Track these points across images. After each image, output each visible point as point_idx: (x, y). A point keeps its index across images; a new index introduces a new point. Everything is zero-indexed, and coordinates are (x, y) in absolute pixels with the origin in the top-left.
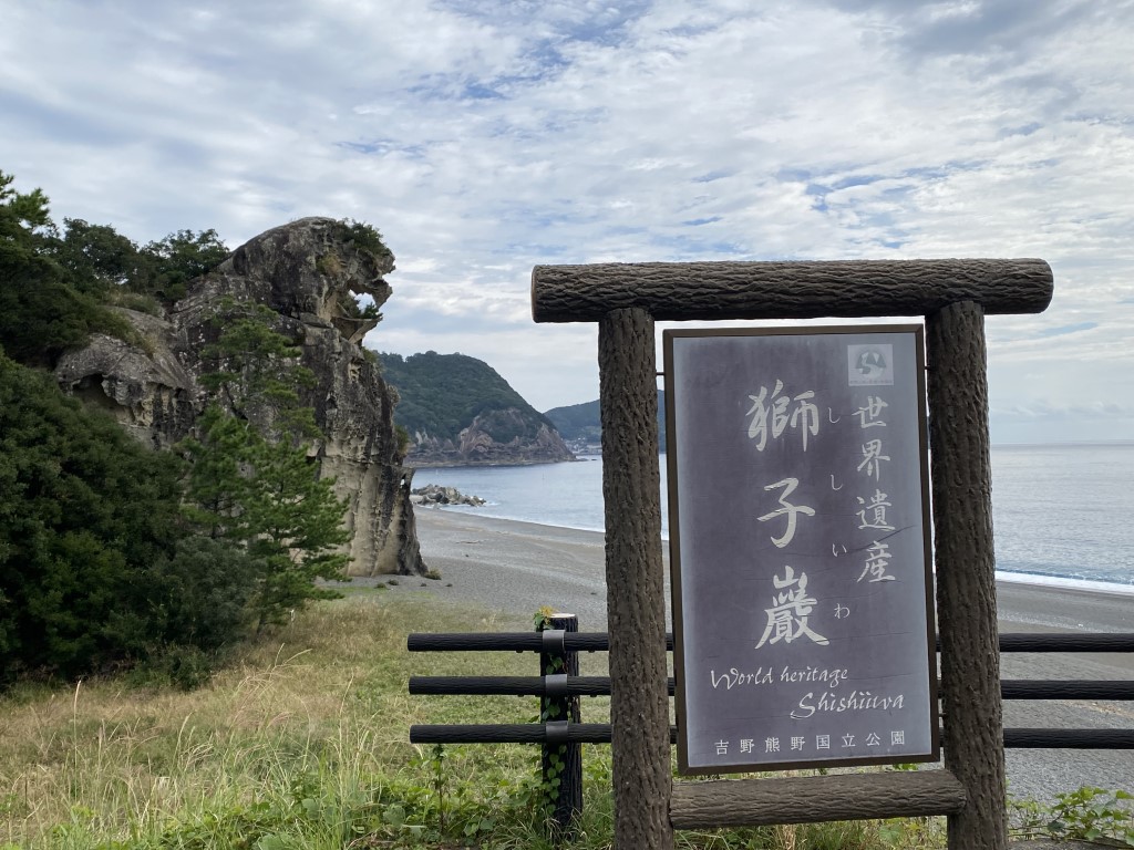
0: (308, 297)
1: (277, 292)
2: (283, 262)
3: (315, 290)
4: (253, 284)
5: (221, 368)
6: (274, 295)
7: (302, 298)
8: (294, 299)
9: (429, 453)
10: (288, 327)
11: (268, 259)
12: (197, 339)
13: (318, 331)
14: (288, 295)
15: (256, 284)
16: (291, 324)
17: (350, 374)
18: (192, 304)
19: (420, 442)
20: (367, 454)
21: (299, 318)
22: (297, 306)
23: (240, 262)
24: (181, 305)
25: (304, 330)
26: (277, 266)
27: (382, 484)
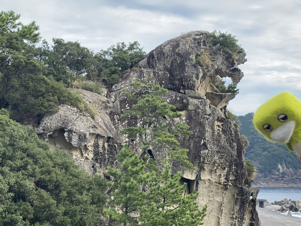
0: (190, 80)
1: (172, 78)
2: (175, 60)
3: (194, 76)
4: (158, 73)
5: (138, 125)
6: (170, 79)
7: (186, 81)
8: (182, 82)
9: (287, 178)
10: (178, 99)
11: (167, 58)
12: (125, 108)
13: (196, 101)
14: (178, 80)
15: (160, 73)
16: (180, 97)
17: (216, 128)
18: (122, 86)
19: (281, 171)
20: (227, 179)
21: (185, 93)
22: (183, 86)
23: (151, 61)
24: (116, 87)
25: (188, 101)
26: (172, 62)
27: (237, 199)
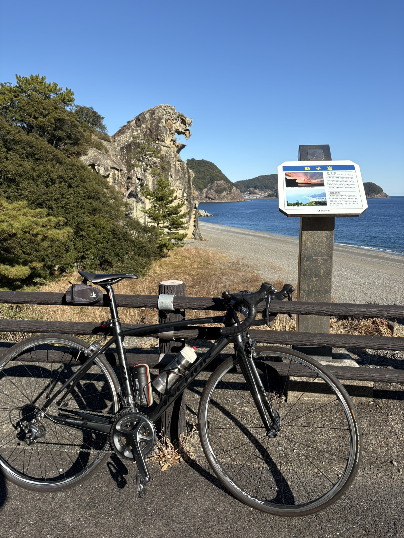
0: (162, 136)
1: (151, 134)
2: (153, 122)
3: (165, 133)
4: (142, 130)
5: (132, 162)
7: (160, 136)
8: (157, 137)
10: (155, 147)
11: (148, 121)
12: (123, 152)
13: (166, 149)
14: (155, 135)
15: (144, 130)
17: (177, 165)
18: (121, 138)
20: (183, 196)
21: (159, 144)
22: (158, 139)
23: (138, 122)
24: (118, 139)
25: (161, 148)
26: (151, 124)
27: (188, 207)
